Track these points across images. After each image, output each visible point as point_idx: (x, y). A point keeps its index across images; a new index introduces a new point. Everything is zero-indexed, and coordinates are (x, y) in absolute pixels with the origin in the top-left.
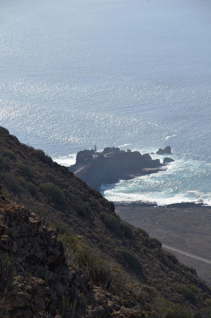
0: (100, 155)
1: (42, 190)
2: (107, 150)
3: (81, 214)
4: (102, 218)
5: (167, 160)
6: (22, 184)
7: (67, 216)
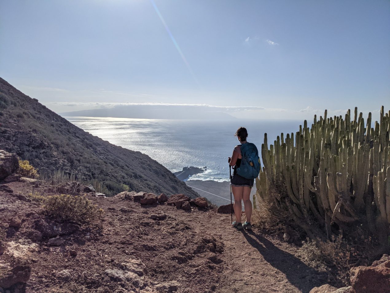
0: (189, 168)
1: (153, 169)
2: (191, 167)
3: (163, 176)
4: (169, 177)
5: (206, 170)
6: (147, 168)
7: (159, 176)
